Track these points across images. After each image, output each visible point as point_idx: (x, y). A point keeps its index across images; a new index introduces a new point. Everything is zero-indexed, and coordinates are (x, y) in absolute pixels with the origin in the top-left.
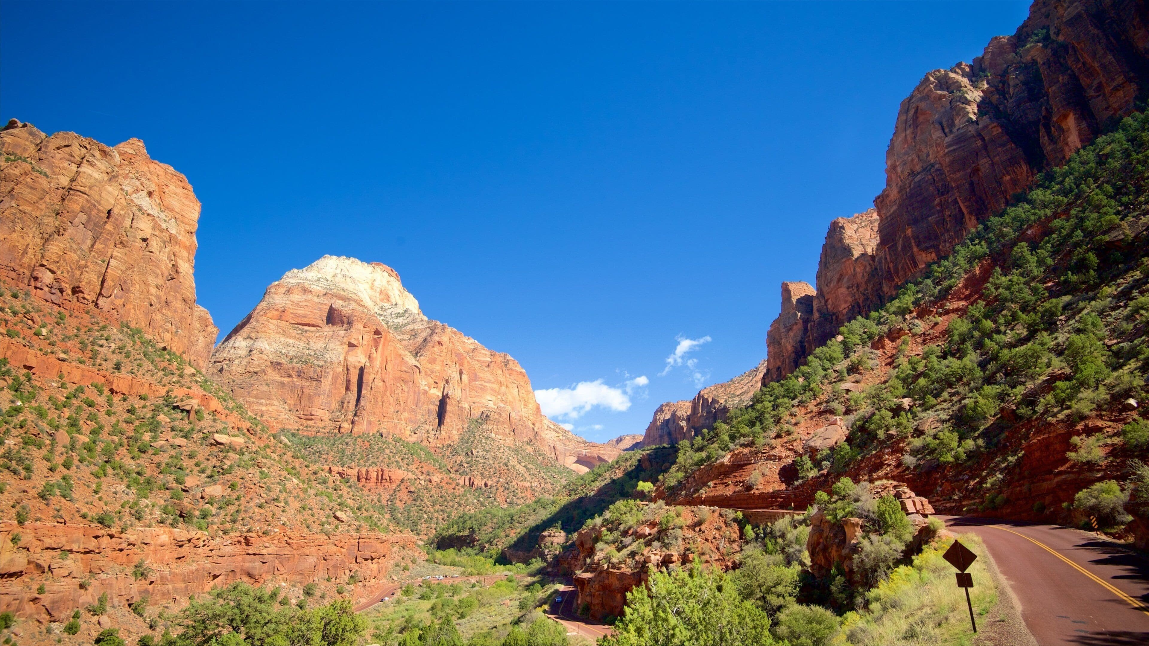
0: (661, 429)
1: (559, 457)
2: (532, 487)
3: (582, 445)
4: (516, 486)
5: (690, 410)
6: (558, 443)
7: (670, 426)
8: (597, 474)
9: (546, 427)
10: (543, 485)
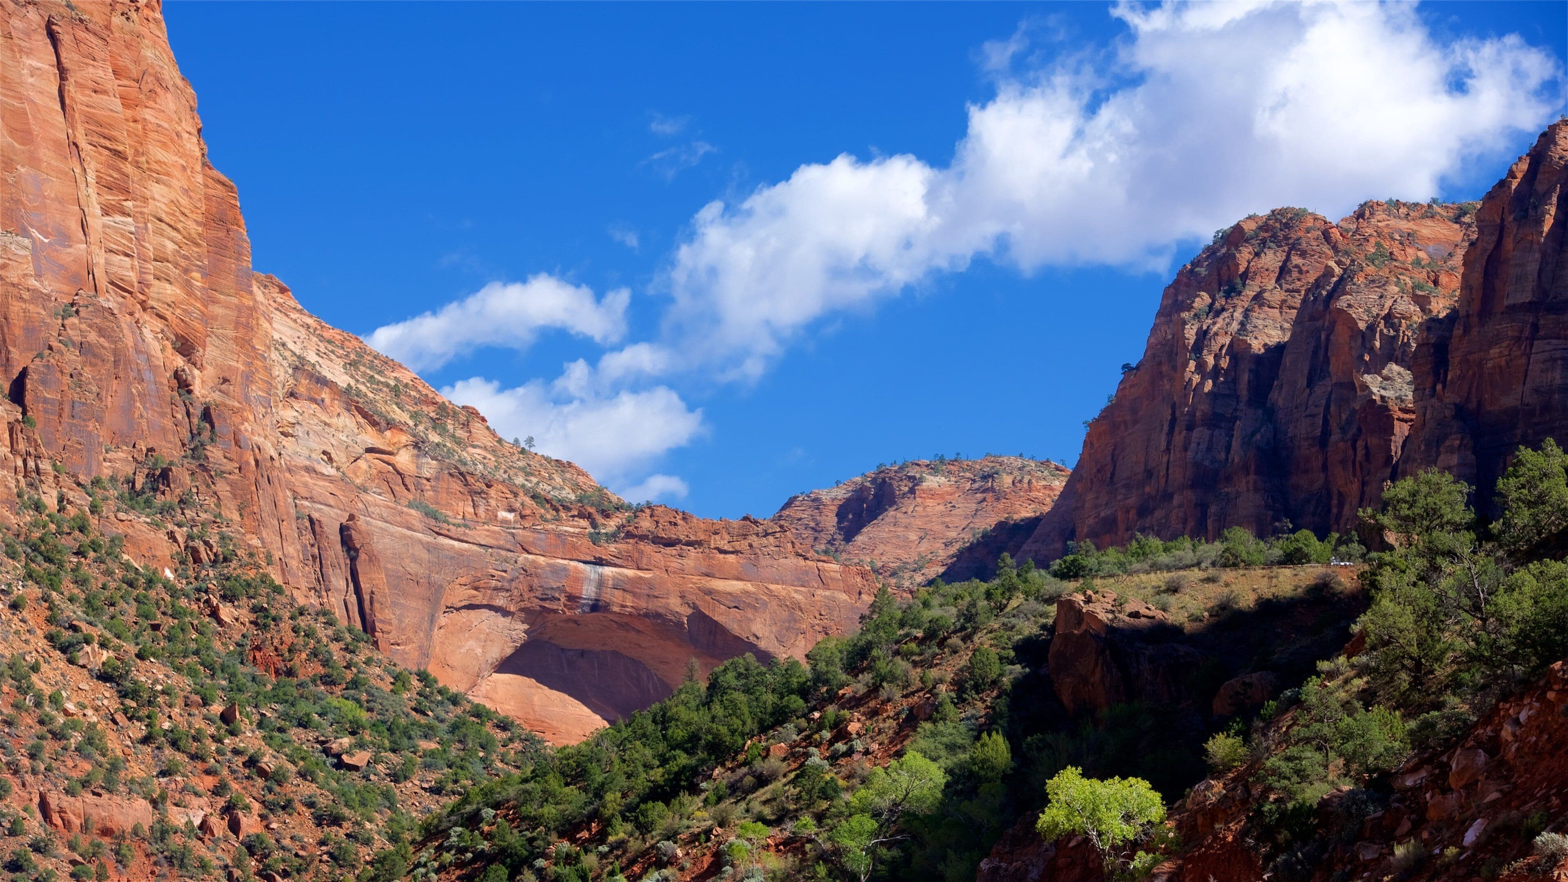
0: (1214, 421)
1: (383, 615)
2: (163, 832)
3: (574, 527)
4: (34, 825)
5: (1452, 283)
6: (377, 499)
7: (1278, 397)
8: (691, 744)
9: (281, 373)
10: (250, 824)
